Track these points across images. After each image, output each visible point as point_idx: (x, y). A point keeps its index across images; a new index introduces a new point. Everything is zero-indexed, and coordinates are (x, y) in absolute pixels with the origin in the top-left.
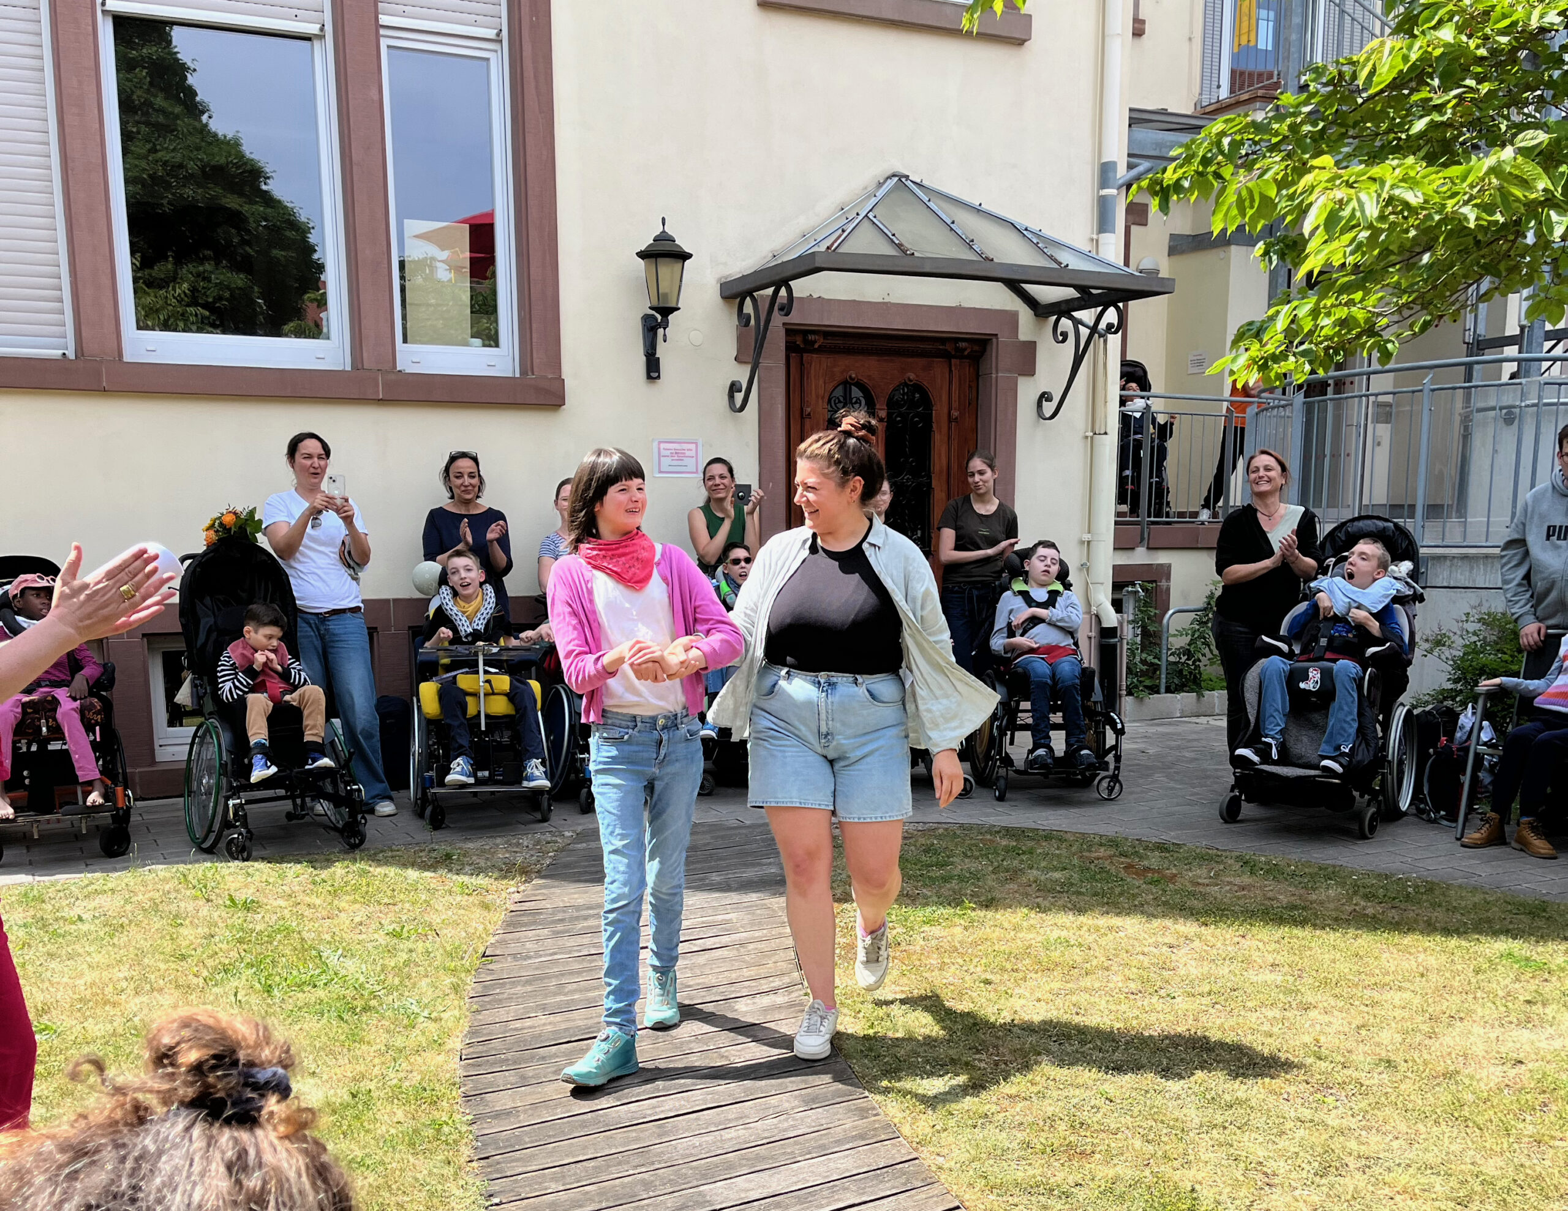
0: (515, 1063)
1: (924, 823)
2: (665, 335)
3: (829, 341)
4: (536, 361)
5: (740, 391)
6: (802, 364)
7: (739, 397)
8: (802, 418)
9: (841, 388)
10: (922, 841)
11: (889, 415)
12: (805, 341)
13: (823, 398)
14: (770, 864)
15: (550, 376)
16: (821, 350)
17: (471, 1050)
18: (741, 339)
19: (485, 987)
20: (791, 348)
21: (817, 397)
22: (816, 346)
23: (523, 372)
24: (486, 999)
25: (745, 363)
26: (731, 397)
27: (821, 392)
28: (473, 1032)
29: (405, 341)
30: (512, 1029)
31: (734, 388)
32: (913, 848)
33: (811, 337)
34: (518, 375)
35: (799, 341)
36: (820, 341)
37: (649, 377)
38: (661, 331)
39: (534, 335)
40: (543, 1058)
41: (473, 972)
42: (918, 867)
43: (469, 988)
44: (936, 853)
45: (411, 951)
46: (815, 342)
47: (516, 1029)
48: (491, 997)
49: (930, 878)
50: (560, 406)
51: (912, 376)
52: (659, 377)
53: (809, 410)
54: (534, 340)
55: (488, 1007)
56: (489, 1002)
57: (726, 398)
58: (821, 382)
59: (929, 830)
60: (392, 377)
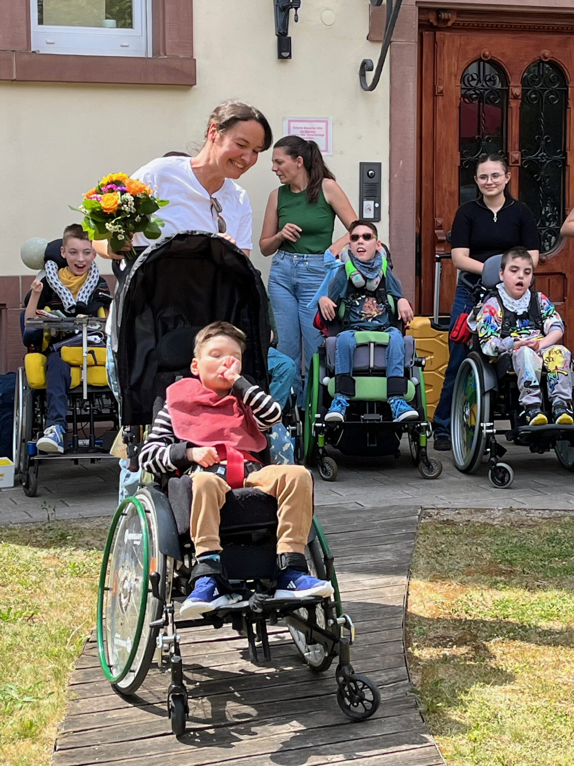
0: (109, 755)
1: (551, 510)
2: (296, 15)
3: (464, 19)
4: (168, 41)
5: (371, 70)
6: (435, 42)
7: (370, 76)
8: (434, 95)
9: (475, 65)
10: (547, 529)
11: (524, 92)
12: (438, 19)
13: (456, 76)
14: (387, 550)
15: (181, 56)
16: (455, 28)
17: (66, 740)
18: (373, 19)
19: (86, 674)
20: (424, 26)
21: (450, 74)
22: (450, 24)
23: (156, 52)
24: (87, 687)
25: (378, 41)
26: (362, 75)
27: (454, 69)
28: (70, 721)
29: (41, 22)
30: (109, 720)
31: (365, 67)
32: (536, 537)
33: (444, 15)
34: (150, 55)
35: (432, 19)
36: (453, 19)
37: (280, 57)
38: (292, 11)
39: (167, 17)
40: (138, 751)
41: (76, 658)
42: (541, 557)
43: (69, 674)
44: (560, 542)
45: (16, 634)
46: (448, 20)
47: (113, 719)
48: (92, 685)
49: (552, 569)
50: (192, 86)
51: (547, 53)
52: (290, 56)
53: (441, 88)
54: (167, 21)
55: (88, 695)
56: (89, 691)
57: (358, 76)
58: (454, 60)
59: (554, 518)
60: (26, 57)
